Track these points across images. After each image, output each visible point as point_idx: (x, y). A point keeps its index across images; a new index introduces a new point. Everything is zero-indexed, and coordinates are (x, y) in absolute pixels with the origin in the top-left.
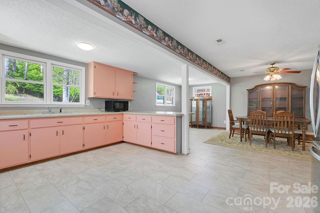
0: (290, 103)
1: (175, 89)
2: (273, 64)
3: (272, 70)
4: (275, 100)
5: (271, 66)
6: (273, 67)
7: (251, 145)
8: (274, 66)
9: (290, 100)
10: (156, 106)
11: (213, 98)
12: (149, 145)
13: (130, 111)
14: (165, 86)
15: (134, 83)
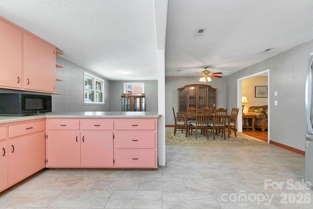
0: (208, 101)
1: (104, 82)
2: (206, 68)
3: (206, 73)
4: (198, 98)
5: (204, 70)
6: (206, 71)
7: (196, 139)
8: (207, 69)
9: (208, 98)
10: (84, 104)
11: (146, 96)
12: (111, 165)
13: (55, 113)
14: (93, 78)
15: (57, 66)
